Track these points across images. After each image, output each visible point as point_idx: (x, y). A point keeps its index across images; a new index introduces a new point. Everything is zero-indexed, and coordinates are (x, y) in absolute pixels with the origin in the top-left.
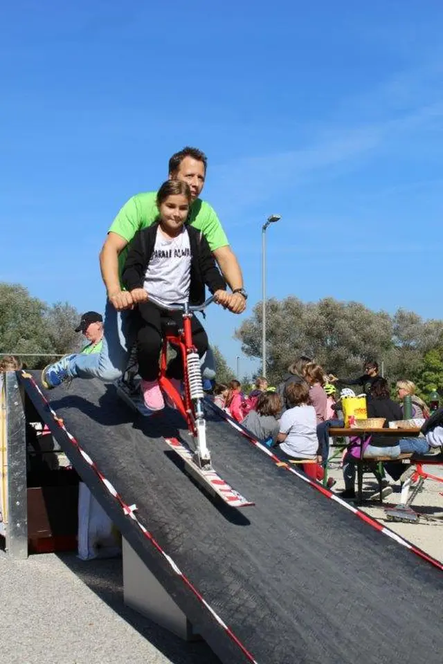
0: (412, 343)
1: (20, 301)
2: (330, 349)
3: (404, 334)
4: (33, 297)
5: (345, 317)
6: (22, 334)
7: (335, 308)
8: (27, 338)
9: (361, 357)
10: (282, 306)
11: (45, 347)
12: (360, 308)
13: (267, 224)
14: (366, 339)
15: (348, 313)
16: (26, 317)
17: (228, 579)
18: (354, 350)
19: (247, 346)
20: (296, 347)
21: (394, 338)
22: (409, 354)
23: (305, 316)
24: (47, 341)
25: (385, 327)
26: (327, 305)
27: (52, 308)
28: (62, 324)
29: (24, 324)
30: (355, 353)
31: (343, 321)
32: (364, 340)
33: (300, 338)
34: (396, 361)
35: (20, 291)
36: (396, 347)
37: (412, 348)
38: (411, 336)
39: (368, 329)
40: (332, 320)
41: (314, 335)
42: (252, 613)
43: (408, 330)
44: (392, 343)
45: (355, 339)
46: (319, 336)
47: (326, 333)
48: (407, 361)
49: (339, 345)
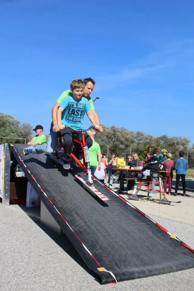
0: (141, 142)
1: (11, 121)
2: (114, 142)
3: (139, 138)
4: (16, 119)
6: (11, 131)
7: (116, 128)
8: (13, 132)
9: (124, 145)
12: (125, 129)
14: (126, 139)
15: (120, 130)
22: (140, 145)
23: (106, 131)
24: (20, 134)
25: (133, 136)
26: (114, 127)
27: (22, 123)
29: (13, 128)
30: (122, 144)
31: (119, 133)
33: (105, 138)
34: (135, 147)
35: (11, 117)
36: (136, 143)
38: (141, 140)
39: (127, 136)
40: (115, 132)
43: (140, 137)
44: (135, 141)
45: (122, 139)
46: (110, 138)
47: (113, 137)
48: (139, 147)
49: (117, 141)
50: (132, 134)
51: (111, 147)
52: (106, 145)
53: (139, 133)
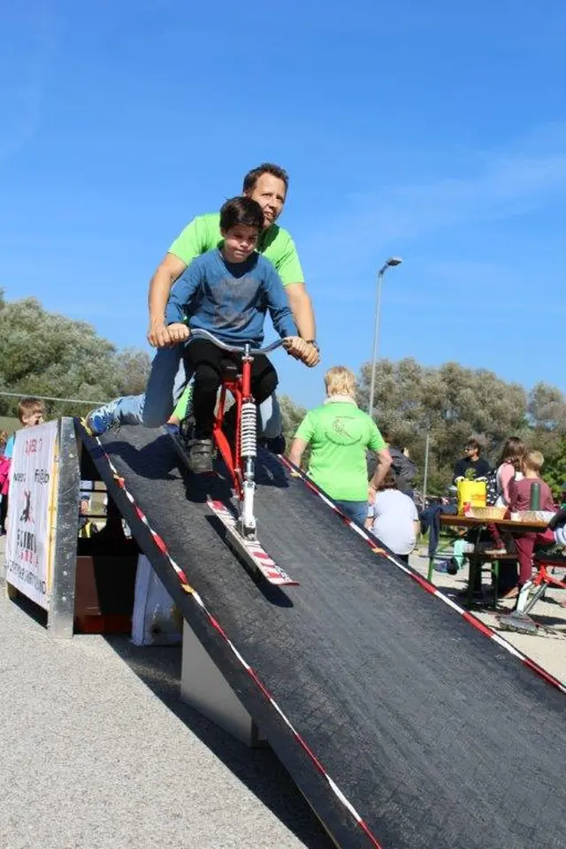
0: (549, 424)
2: (449, 423)
3: (541, 411)
5: (470, 386)
7: (461, 374)
9: (486, 437)
10: (395, 368)
12: (492, 377)
13: (385, 267)
14: (496, 414)
15: (474, 382)
17: (304, 678)
18: (479, 427)
20: (409, 417)
21: (528, 416)
22: (545, 436)
23: (423, 381)
25: (518, 404)
26: (451, 371)
30: (479, 431)
31: (469, 390)
32: (492, 415)
33: (417, 407)
36: (531, 428)
37: (548, 430)
38: (547, 417)
39: (499, 402)
40: (455, 388)
41: (433, 405)
42: (328, 720)
43: (547, 408)
44: (525, 422)
45: (481, 413)
46: (438, 406)
47: (447, 403)
48: (542, 444)
49: (462, 418)
50: (518, 394)
51: (439, 443)
52: (421, 432)
53: (543, 391)
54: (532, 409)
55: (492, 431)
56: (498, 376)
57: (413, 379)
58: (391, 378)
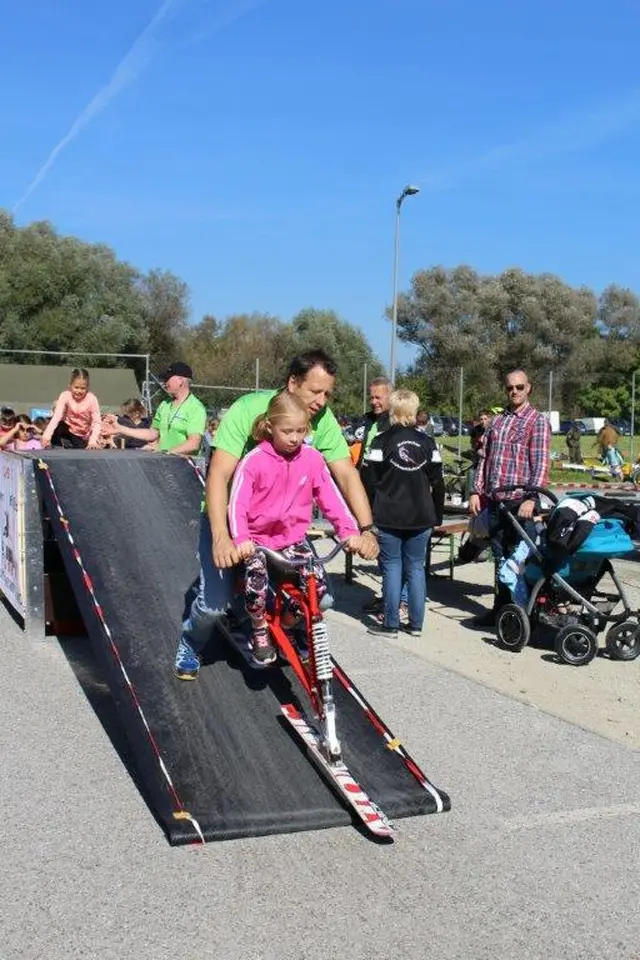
0: (623, 331)
1: (105, 267)
2: (511, 335)
3: (615, 316)
4: (121, 260)
5: (533, 293)
6: (104, 309)
7: (523, 280)
8: (112, 313)
9: (554, 348)
10: (449, 277)
11: (134, 326)
12: (558, 283)
13: (403, 197)
14: (562, 324)
15: (537, 288)
16: (111, 286)
18: (544, 337)
19: (401, 329)
20: (467, 332)
21: (599, 323)
22: (618, 345)
23: (480, 291)
24: (137, 318)
25: (588, 311)
27: (147, 275)
28: (157, 296)
29: (109, 295)
30: (545, 342)
31: (530, 298)
32: (558, 325)
33: (474, 320)
34: (600, 355)
35: (106, 253)
36: (601, 337)
37: (622, 338)
38: (622, 321)
39: (566, 310)
40: (516, 296)
41: (492, 316)
43: (620, 313)
44: (596, 331)
45: (546, 324)
46: (498, 318)
47: (507, 314)
48: (615, 354)
49: (524, 330)
50: (586, 299)
51: (501, 357)
52: (480, 347)
53: (615, 296)
54: (603, 315)
55: (558, 342)
56: (564, 280)
57: (469, 288)
58: (443, 289)
